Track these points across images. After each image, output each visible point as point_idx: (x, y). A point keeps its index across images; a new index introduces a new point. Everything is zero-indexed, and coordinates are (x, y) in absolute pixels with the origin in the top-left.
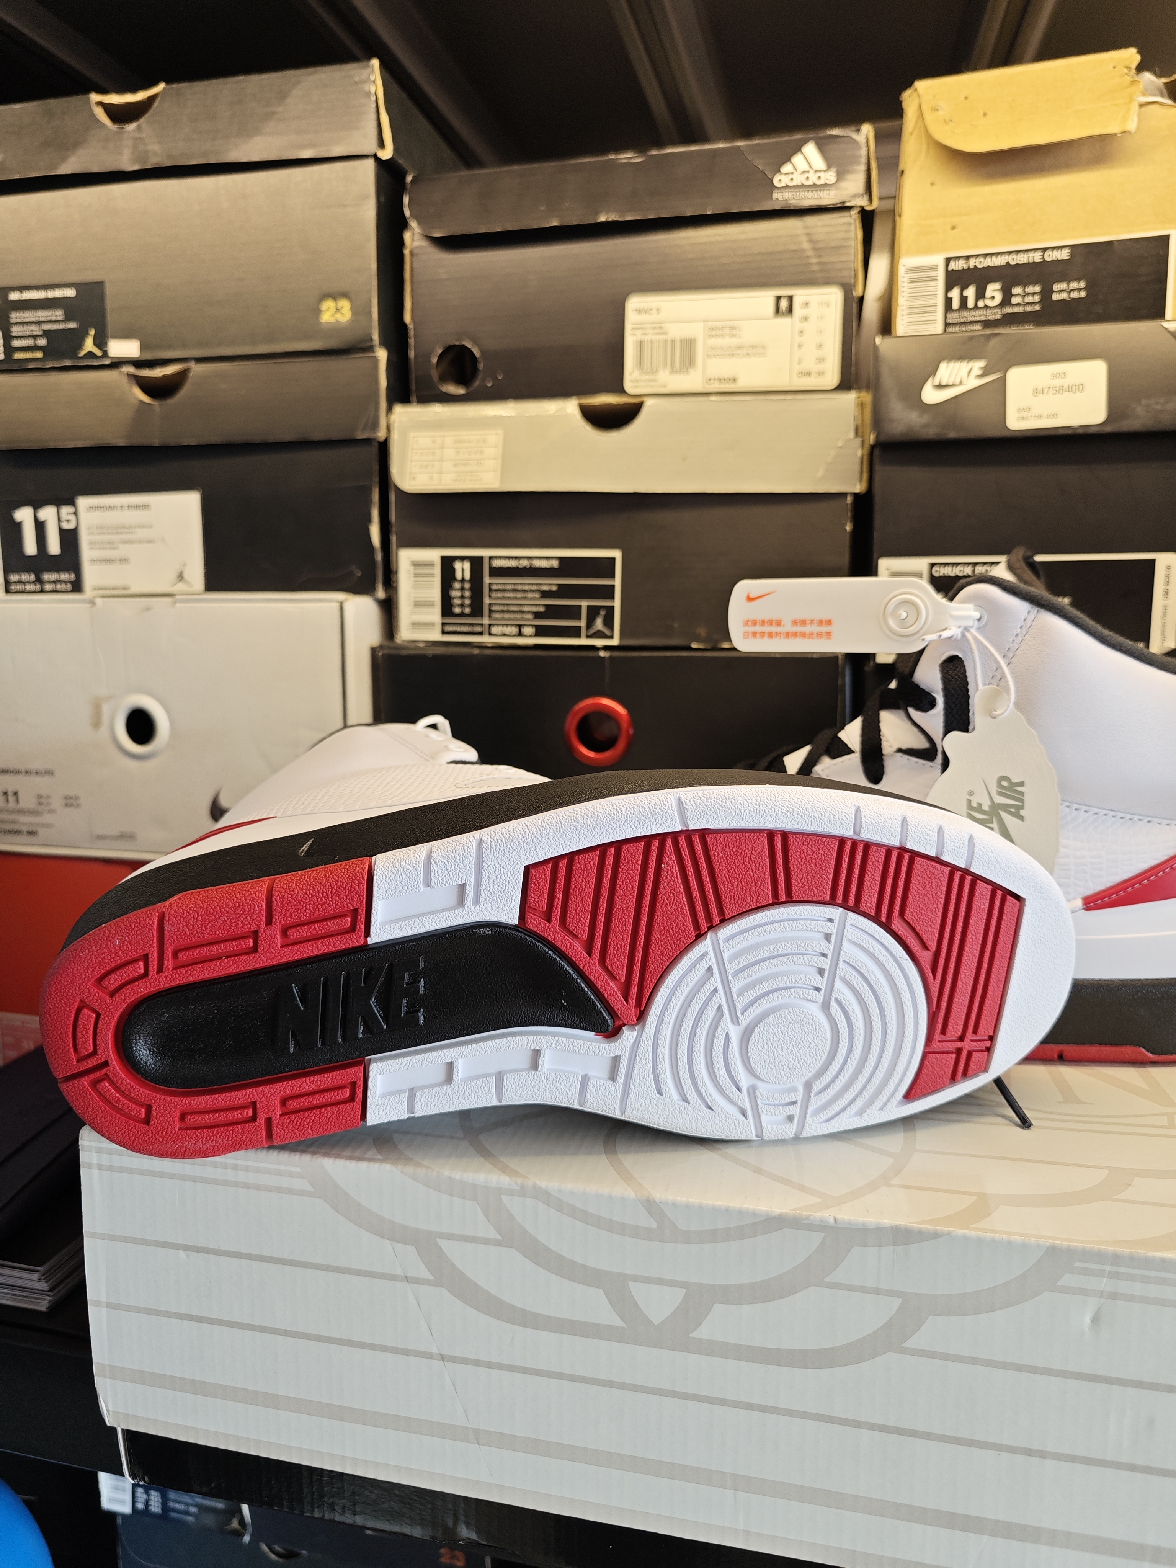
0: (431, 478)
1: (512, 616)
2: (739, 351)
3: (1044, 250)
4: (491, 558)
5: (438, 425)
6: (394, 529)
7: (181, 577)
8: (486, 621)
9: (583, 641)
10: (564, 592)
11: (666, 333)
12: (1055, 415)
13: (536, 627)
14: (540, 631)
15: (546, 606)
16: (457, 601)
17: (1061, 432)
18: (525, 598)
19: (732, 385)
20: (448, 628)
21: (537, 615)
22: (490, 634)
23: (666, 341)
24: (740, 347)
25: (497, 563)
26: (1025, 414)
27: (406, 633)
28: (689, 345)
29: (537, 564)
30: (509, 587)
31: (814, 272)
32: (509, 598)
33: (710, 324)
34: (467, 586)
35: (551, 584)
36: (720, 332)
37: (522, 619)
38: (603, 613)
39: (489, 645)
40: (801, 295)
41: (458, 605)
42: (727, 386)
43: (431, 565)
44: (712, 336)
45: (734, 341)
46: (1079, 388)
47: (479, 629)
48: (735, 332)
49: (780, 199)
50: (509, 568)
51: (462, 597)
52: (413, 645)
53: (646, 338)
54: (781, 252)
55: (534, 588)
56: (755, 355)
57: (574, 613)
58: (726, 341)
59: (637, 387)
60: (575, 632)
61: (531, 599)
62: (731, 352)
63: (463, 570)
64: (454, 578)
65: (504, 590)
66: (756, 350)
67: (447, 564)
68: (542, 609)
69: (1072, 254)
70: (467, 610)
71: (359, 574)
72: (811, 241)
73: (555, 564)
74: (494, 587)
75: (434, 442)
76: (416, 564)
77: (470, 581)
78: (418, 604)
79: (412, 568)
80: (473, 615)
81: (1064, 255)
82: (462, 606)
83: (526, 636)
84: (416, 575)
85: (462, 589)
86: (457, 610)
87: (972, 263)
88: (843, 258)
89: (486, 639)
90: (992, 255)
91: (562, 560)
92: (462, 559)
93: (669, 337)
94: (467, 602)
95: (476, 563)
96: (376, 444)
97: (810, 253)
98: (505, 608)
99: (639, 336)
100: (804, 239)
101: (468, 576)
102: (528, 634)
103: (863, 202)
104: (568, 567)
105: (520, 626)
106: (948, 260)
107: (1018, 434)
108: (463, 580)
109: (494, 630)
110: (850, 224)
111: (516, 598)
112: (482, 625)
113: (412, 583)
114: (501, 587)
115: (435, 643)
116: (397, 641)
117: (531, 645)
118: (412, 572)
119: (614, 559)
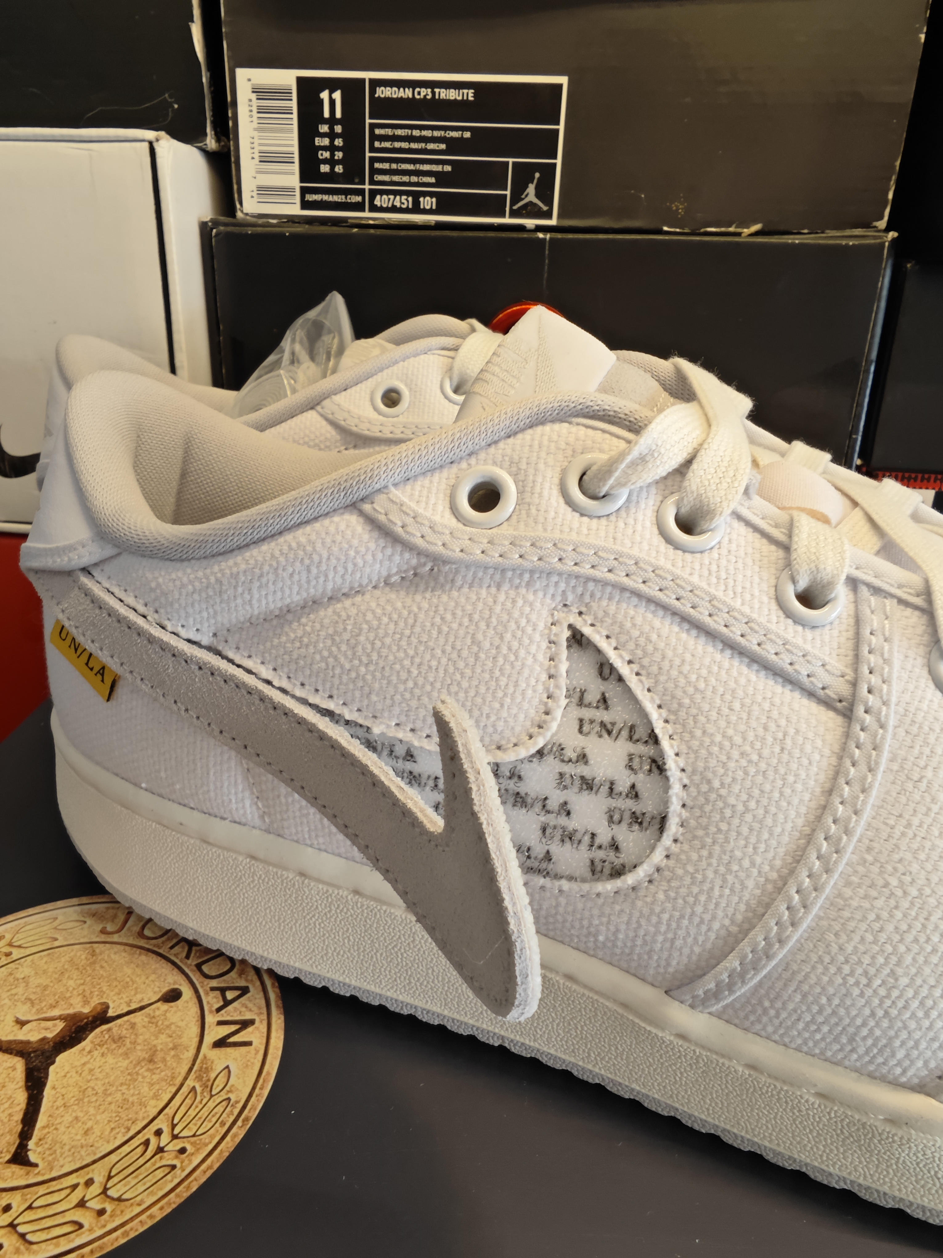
1: (406, 179)
4: (374, 84)
6: (225, 29)
8: (367, 186)
9: (507, 220)
10: (481, 141)
13: (441, 197)
14: (446, 204)
15: (453, 163)
16: (324, 155)
18: (424, 150)
20: (310, 197)
21: (442, 179)
22: (374, 208)
25: (383, 92)
27: (251, 203)
29: (443, 94)
30: (400, 132)
32: (399, 150)
34: (338, 129)
35: (460, 128)
37: (418, 184)
38: (537, 175)
39: (373, 223)
41: (326, 161)
43: (281, 93)
47: (356, 199)
50: (400, 101)
51: (332, 148)
52: (263, 221)
55: (437, 134)
57: (496, 176)
60: (496, 206)
61: (434, 151)
63: (332, 101)
64: (320, 117)
65: (393, 138)
67: (309, 92)
68: (449, 169)
70: (339, 169)
71: (176, 107)
73: (470, 94)
74: (378, 131)
76: (260, 92)
77: (343, 120)
79: (254, 96)
80: (347, 177)
82: (332, 162)
83: (425, 211)
84: (261, 110)
85: (332, 135)
86: (325, 169)
89: (367, 215)
91: (478, 88)
92: (332, 84)
94: (339, 155)
95: (352, 90)
98: (394, 167)
101: (339, 112)
102: (428, 209)
104: (487, 101)
105: (416, 195)
108: (332, 121)
109: (379, 201)
111: (411, 151)
112: (361, 192)
113: (255, 125)
114: (389, 132)
115: (292, 220)
116: (239, 215)
117: (433, 223)
118: (255, 103)
119: (560, 86)
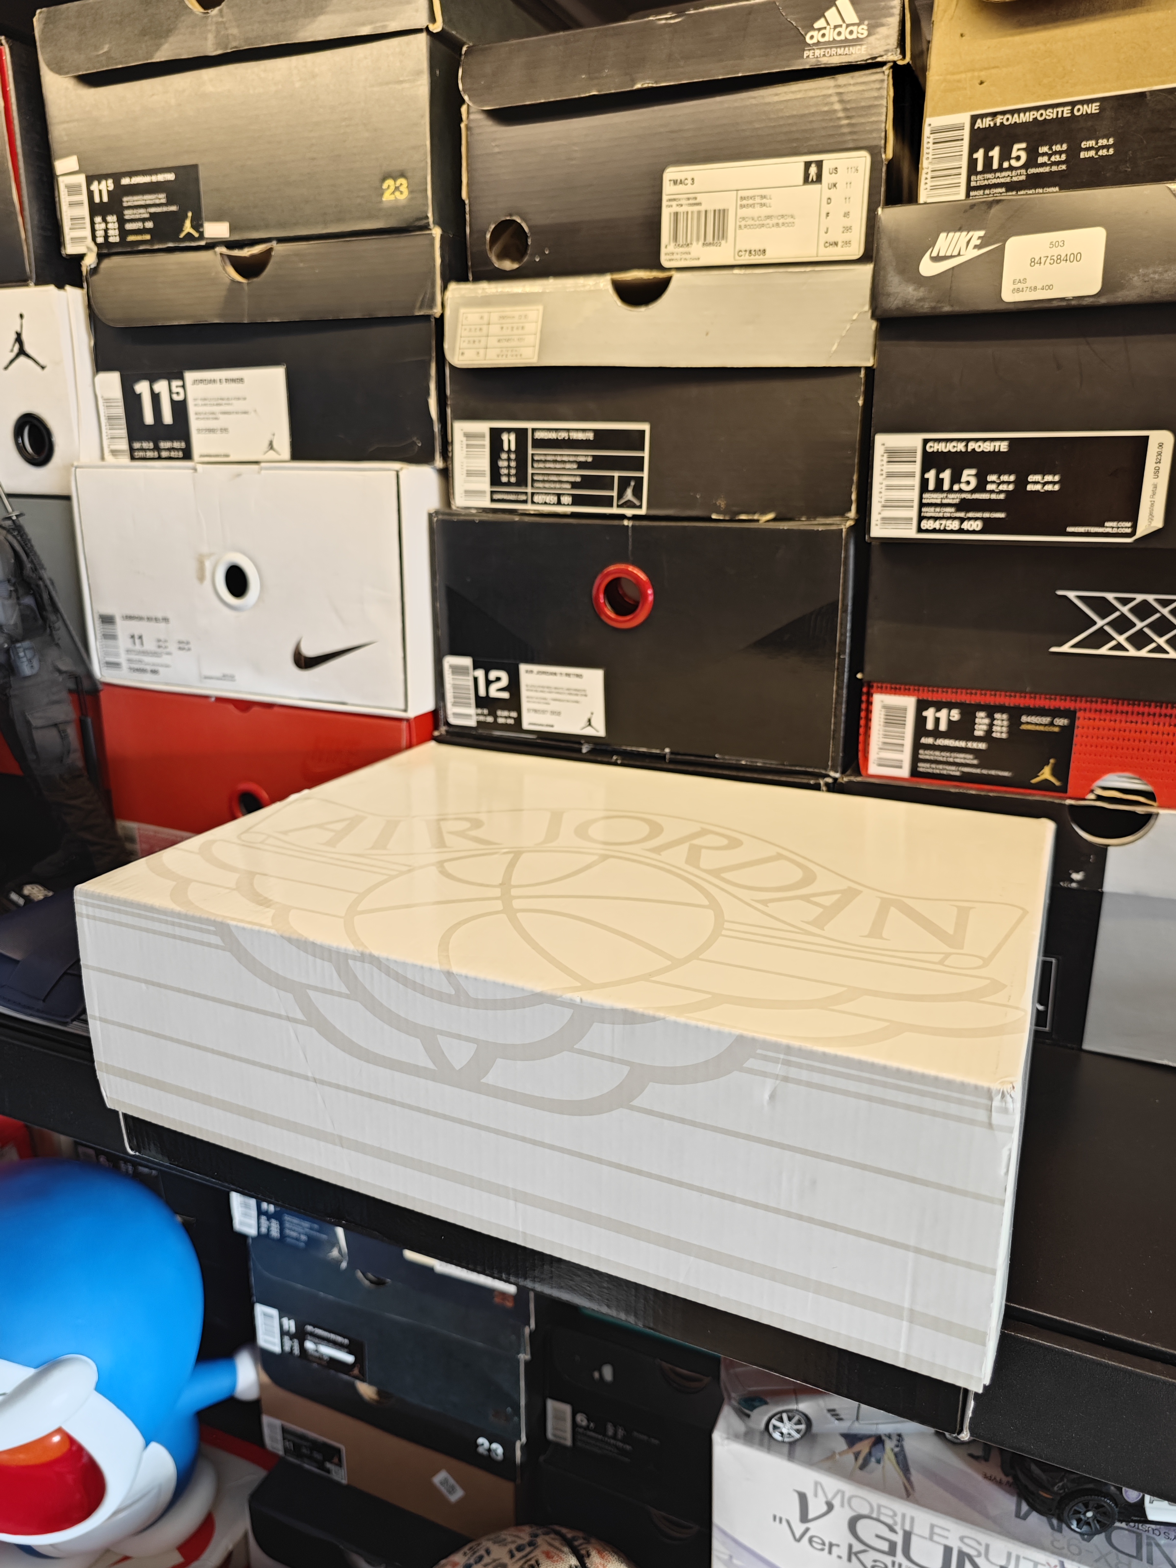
0: (478, 353)
1: (552, 485)
2: (768, 221)
3: (1073, 104)
4: (534, 430)
5: (487, 301)
6: (449, 402)
7: (271, 446)
8: (529, 490)
9: (615, 510)
10: (598, 463)
11: (699, 204)
12: (1050, 287)
13: (574, 496)
14: (577, 500)
15: (582, 476)
16: (504, 471)
17: (1055, 304)
18: (564, 469)
19: (761, 256)
20: (496, 497)
21: (574, 485)
22: (533, 502)
23: (699, 212)
24: (769, 217)
25: (539, 435)
26: (1020, 286)
27: (460, 501)
28: (721, 215)
29: (575, 436)
30: (549, 458)
31: (843, 134)
32: (550, 468)
33: (741, 193)
34: (513, 456)
35: (586, 455)
36: (751, 202)
37: (560, 489)
38: (633, 483)
39: (532, 512)
40: (830, 160)
41: (505, 475)
42: (757, 257)
43: (481, 436)
44: (742, 206)
45: (765, 211)
46: (1076, 257)
47: (523, 497)
48: (764, 201)
49: (812, 58)
50: (549, 440)
51: (509, 467)
52: (463, 512)
53: (680, 210)
54: (813, 114)
55: (572, 459)
56: (783, 224)
57: (607, 483)
58: (757, 211)
59: (670, 260)
60: (607, 502)
61: (569, 469)
62: (761, 223)
63: (509, 441)
64: (502, 450)
65: (546, 461)
66: (784, 220)
67: (496, 435)
68: (578, 479)
69: (1101, 108)
70: (513, 480)
71: (420, 445)
72: (841, 101)
73: (590, 436)
74: (536, 458)
75: (482, 318)
76: (468, 436)
77: (516, 452)
78: (470, 474)
79: (464, 439)
80: (517, 484)
81: (1094, 109)
82: (509, 475)
83: (564, 505)
84: (468, 446)
85: (509, 459)
86: (504, 479)
87: (999, 120)
88: (874, 119)
89: (529, 507)
90: (1018, 111)
91: (596, 432)
92: (509, 430)
93: (702, 208)
94: (513, 472)
95: (521, 434)
96: (433, 320)
97: (841, 114)
98: (546, 478)
99: (675, 209)
100: (835, 99)
101: (513, 448)
102: (566, 503)
103: (895, 57)
104: (602, 439)
105: (559, 495)
106: (974, 119)
107: (1012, 307)
108: (509, 451)
109: (537, 498)
110: (883, 81)
111: (555, 469)
112: (526, 493)
113: (465, 453)
114: (543, 458)
115: (485, 510)
116: (454, 507)
117: (569, 513)
118: (465, 442)
119: (643, 432)
